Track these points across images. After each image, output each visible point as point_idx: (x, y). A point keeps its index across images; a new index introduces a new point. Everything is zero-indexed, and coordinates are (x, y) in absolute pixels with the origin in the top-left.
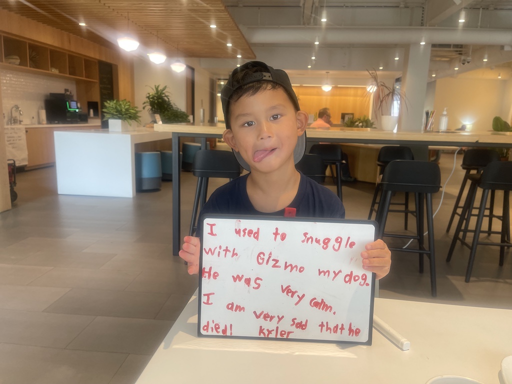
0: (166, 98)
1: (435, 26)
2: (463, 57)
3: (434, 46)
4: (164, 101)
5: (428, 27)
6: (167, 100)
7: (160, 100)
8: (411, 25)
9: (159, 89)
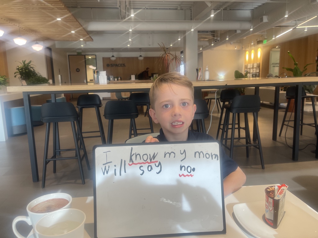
0: (31, 69)
1: (198, 20)
2: (215, 38)
3: (199, 32)
4: (30, 71)
5: (194, 21)
6: (33, 70)
7: (27, 70)
8: (185, 20)
9: (26, 63)
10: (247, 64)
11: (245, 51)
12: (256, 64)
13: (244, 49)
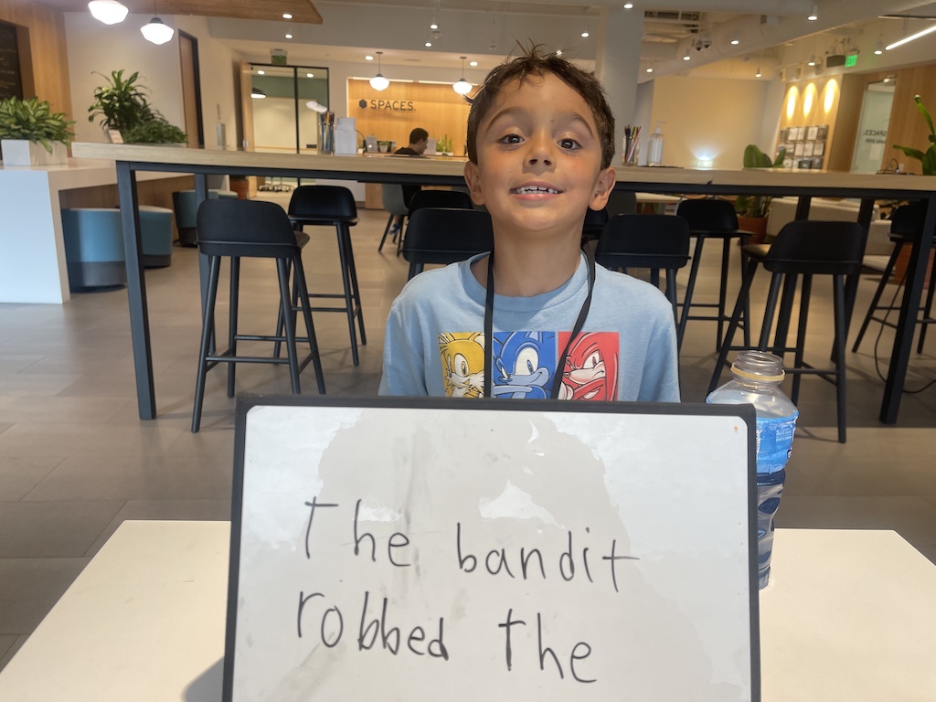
0: (138, 98)
2: (696, 37)
3: (649, 14)
4: (135, 105)
6: (141, 103)
7: (126, 104)
9: (122, 79)
10: (789, 128)
11: (788, 86)
12: (816, 129)
13: (784, 79)
